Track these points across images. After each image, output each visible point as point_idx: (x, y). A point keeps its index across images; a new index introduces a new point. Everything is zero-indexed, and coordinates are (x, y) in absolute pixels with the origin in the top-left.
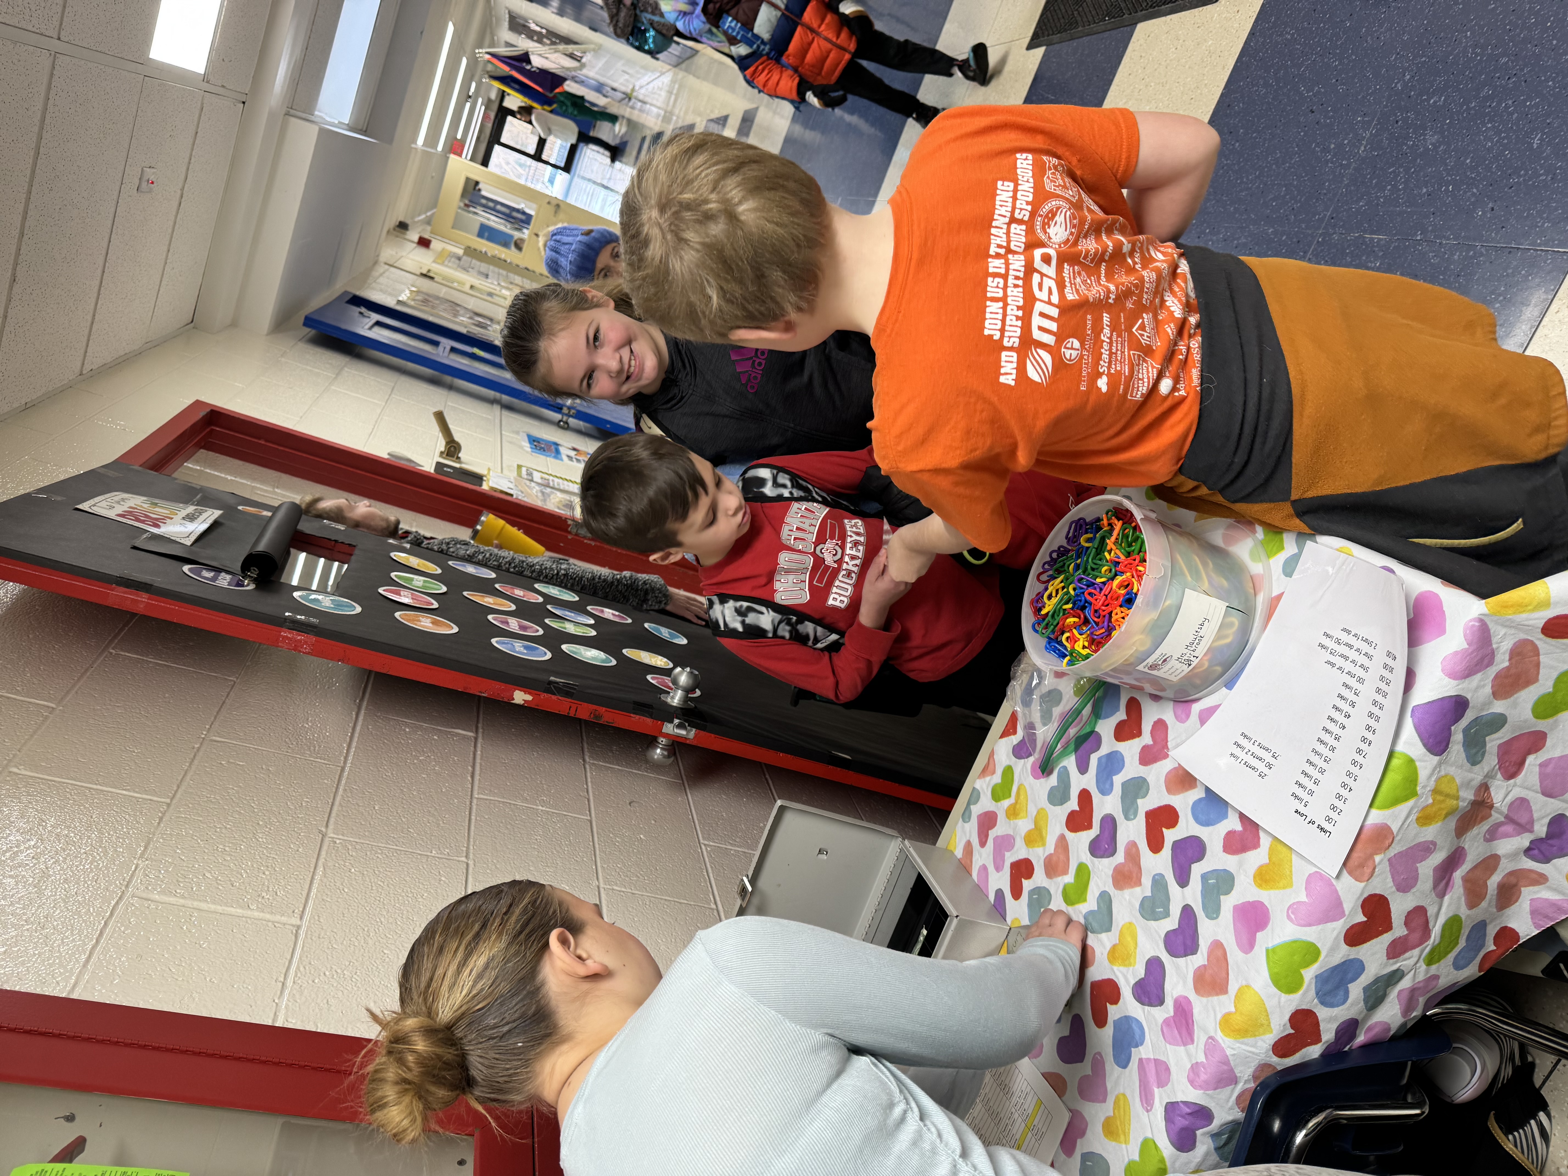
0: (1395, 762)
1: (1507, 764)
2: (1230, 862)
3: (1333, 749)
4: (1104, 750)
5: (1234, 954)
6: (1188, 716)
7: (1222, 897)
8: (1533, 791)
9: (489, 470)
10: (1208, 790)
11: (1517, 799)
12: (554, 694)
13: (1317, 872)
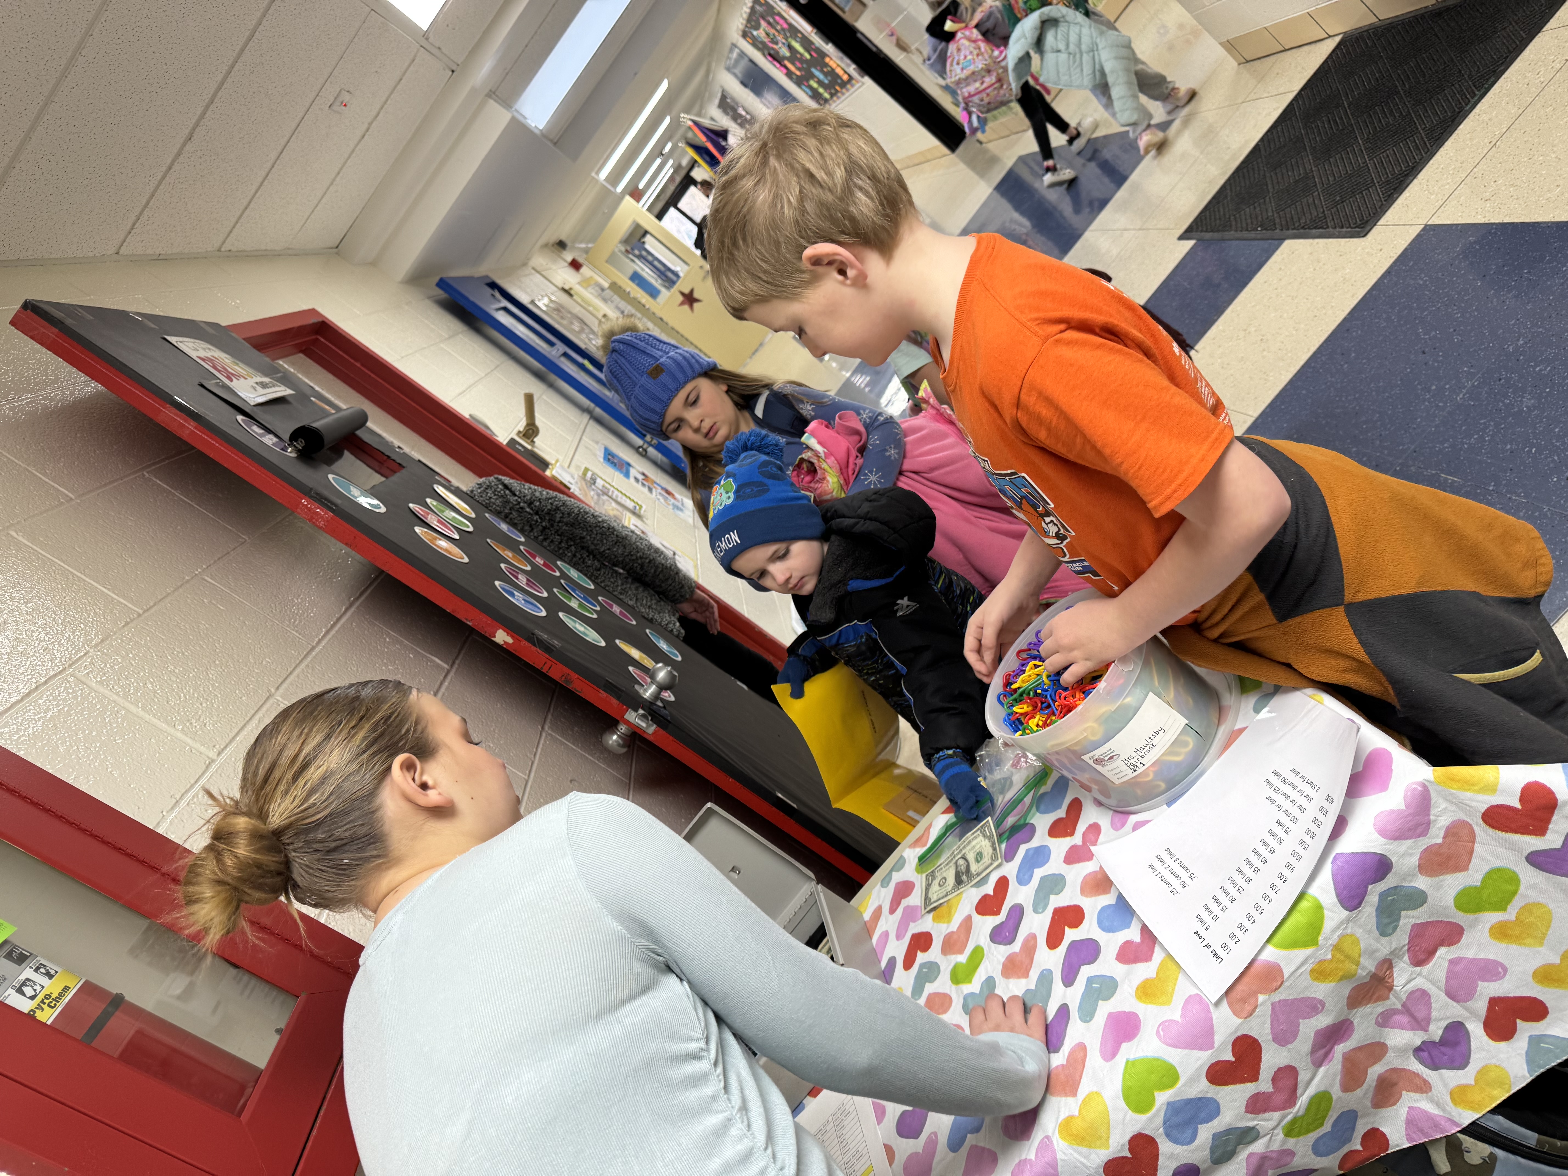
0: (1304, 904)
1: (1417, 948)
2: (1117, 970)
3: (1249, 881)
4: (1035, 843)
5: (1094, 1059)
6: (1123, 825)
7: (1100, 1002)
8: (1437, 987)
9: (557, 461)
10: (1121, 898)
11: (1419, 989)
12: (535, 645)
13: (1197, 995)
